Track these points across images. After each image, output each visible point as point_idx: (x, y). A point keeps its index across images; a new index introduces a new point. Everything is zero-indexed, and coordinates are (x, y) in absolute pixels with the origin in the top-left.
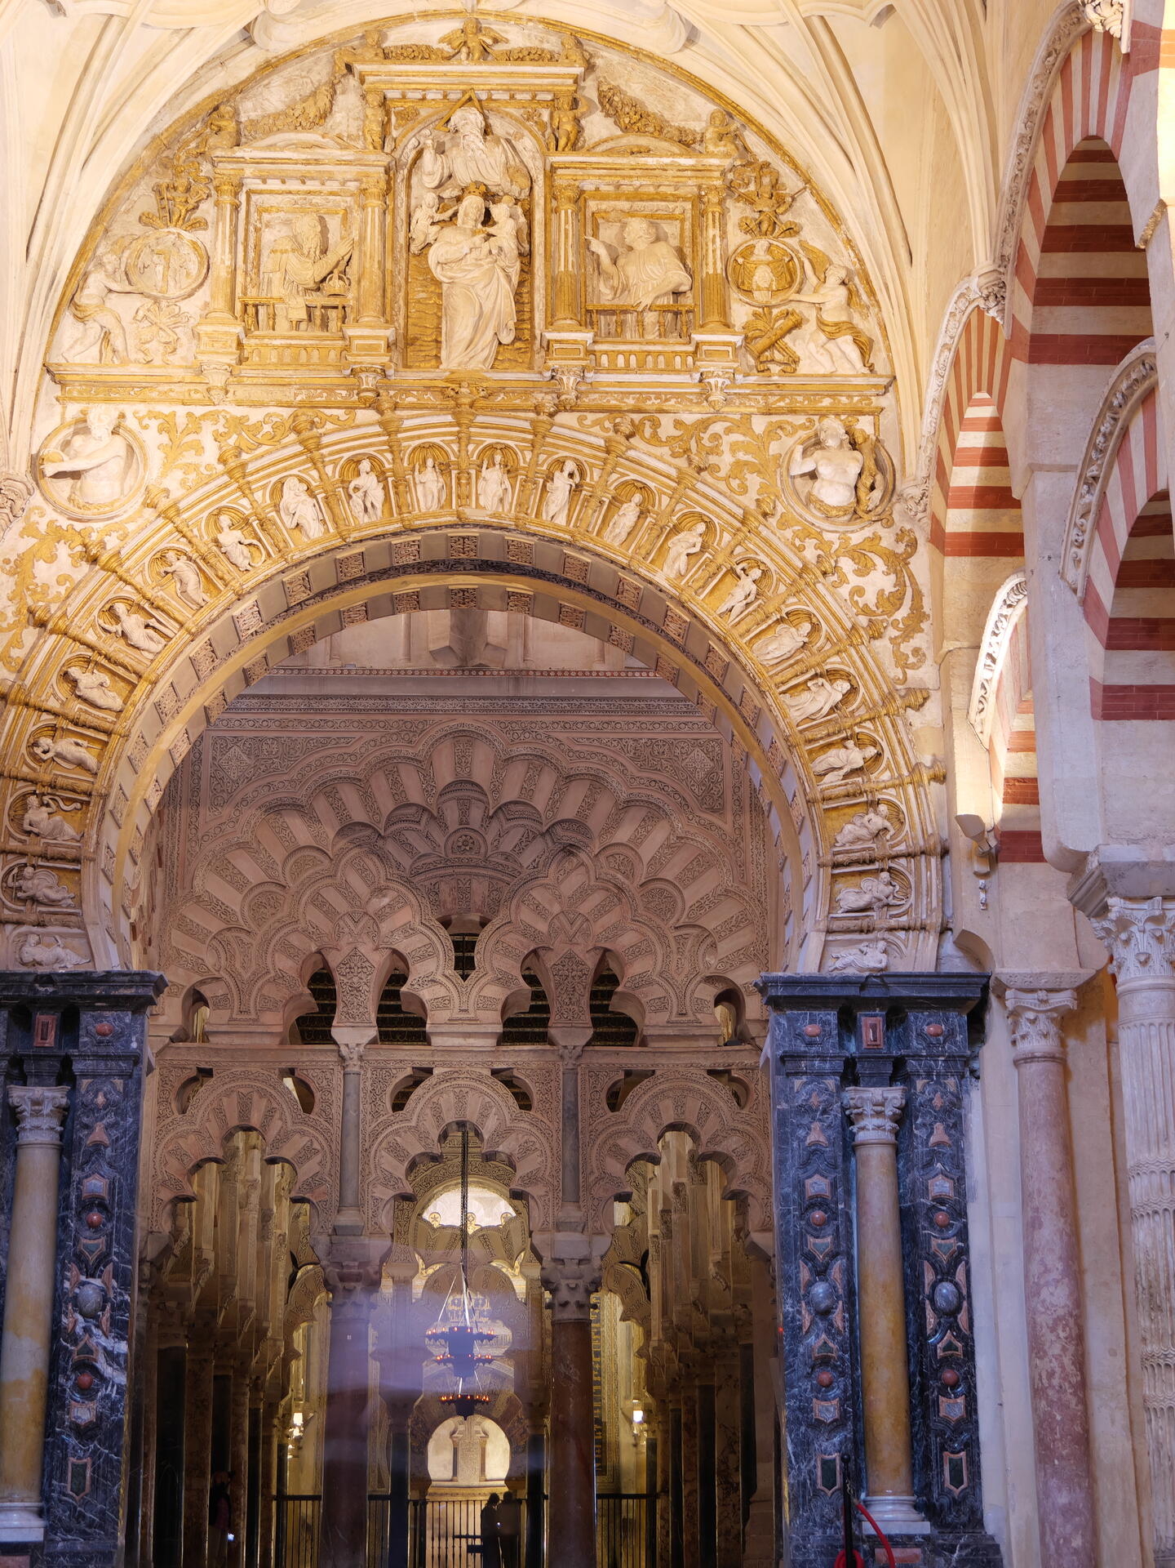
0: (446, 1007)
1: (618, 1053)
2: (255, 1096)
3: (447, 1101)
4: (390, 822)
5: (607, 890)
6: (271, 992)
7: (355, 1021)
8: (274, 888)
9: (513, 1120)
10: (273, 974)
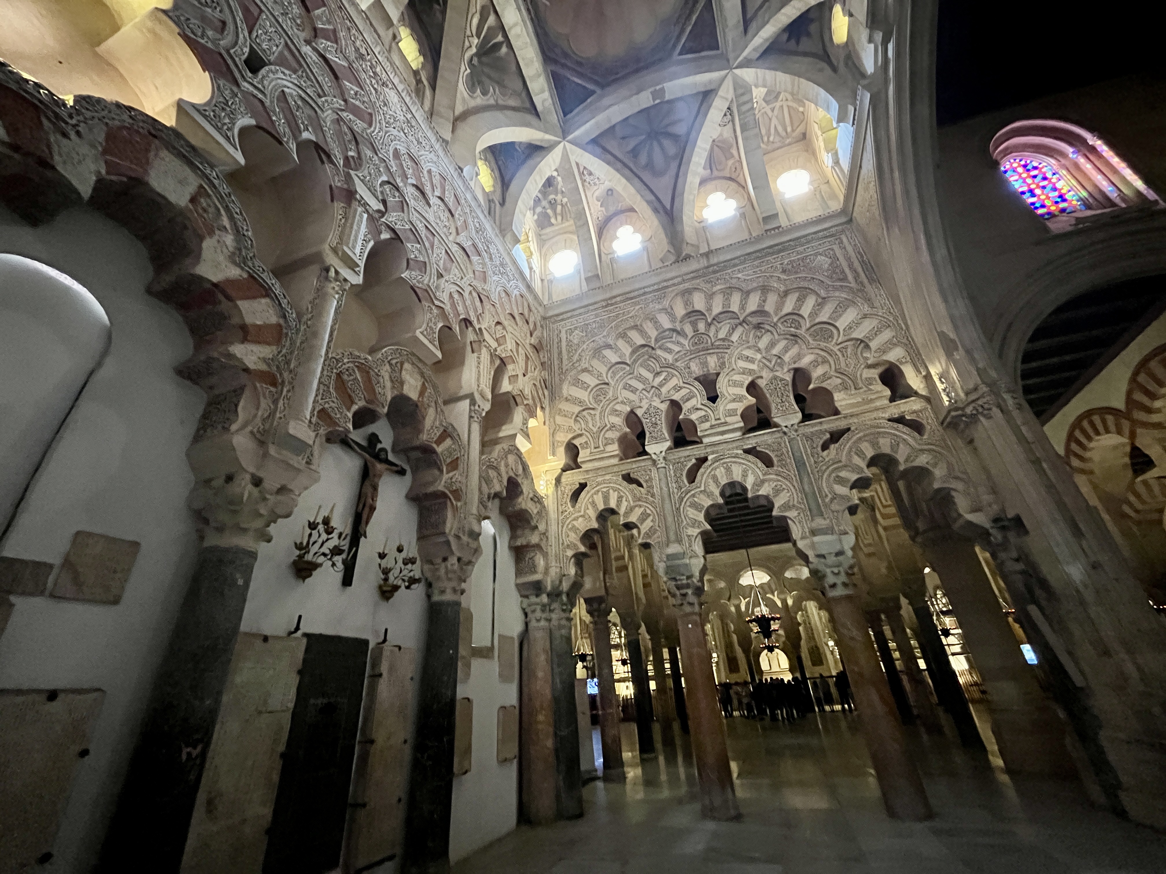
0: (707, 421)
1: (821, 423)
2: (611, 491)
3: (720, 472)
4: (657, 340)
5: (787, 339)
6: (610, 435)
7: (658, 440)
8: (603, 386)
9: (764, 475)
10: (609, 426)
